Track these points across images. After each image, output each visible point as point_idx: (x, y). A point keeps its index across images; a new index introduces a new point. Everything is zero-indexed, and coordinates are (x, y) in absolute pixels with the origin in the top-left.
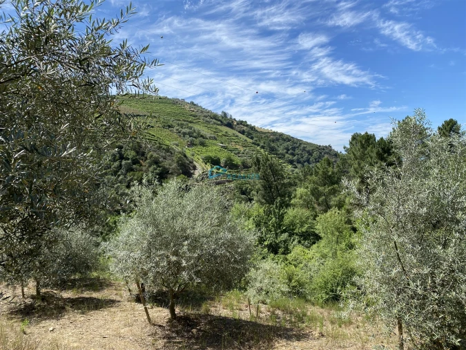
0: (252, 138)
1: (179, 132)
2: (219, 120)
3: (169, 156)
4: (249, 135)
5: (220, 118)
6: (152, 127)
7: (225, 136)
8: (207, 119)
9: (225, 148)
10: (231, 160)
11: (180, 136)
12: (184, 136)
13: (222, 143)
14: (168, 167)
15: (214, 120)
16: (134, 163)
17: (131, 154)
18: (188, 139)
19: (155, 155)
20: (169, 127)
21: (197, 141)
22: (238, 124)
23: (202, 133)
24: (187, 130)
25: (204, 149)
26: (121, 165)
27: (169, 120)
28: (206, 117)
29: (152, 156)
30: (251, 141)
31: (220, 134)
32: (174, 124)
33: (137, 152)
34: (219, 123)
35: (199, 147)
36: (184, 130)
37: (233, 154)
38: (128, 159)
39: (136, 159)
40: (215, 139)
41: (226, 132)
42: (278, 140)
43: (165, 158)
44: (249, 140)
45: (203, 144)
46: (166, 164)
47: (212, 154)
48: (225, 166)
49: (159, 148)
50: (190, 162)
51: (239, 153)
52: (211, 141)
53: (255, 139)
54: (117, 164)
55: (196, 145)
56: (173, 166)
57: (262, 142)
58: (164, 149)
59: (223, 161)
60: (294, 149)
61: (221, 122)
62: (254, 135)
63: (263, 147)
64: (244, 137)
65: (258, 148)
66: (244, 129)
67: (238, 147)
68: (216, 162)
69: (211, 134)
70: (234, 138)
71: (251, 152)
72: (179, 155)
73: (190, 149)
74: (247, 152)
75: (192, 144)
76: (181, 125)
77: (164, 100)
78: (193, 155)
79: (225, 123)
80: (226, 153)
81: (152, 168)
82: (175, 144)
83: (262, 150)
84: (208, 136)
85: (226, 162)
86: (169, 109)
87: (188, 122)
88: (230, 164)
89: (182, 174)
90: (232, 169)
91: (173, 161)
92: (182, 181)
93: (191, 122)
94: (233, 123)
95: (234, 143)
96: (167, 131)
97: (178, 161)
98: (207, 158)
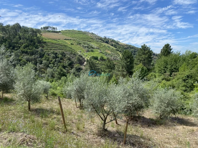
0: (116, 48)
1: (83, 46)
2: (102, 40)
3: (75, 57)
4: (115, 46)
5: (103, 39)
6: (73, 44)
7: (104, 47)
8: (97, 40)
9: (101, 52)
10: (103, 58)
11: (83, 48)
12: (85, 48)
13: (100, 50)
15: (100, 40)
16: (61, 60)
17: (60, 56)
18: (87, 49)
19: (69, 56)
20: (80, 44)
21: (90, 50)
22: (111, 41)
23: (93, 46)
24: (87, 45)
25: (92, 53)
26: (56, 61)
27: (80, 41)
28: (97, 39)
29: (67, 57)
30: (115, 49)
31: (102, 46)
32: (82, 43)
33: (62, 55)
34: (102, 41)
35: (91, 52)
36: (85, 45)
37: (104, 55)
38: (59, 58)
39: (62, 58)
41: (105, 46)
42: (128, 48)
43: (73, 57)
45: (92, 51)
46: (73, 60)
47: (95, 55)
48: (100, 60)
49: (71, 53)
50: (83, 59)
51: (107, 55)
52: (96, 50)
53: (117, 48)
54: (54, 60)
55: (90, 51)
56: (75, 61)
57: (120, 49)
58: (73, 54)
59: (99, 58)
60: (135, 52)
61: (103, 41)
62: (118, 46)
63: (120, 51)
64: (112, 47)
65: (118, 52)
66: (113, 44)
67: (109, 51)
68: (96, 58)
69: (98, 46)
70: (107, 48)
71: (114, 54)
72: (78, 56)
73: (87, 53)
74: (112, 54)
75: (88, 51)
76: (85, 43)
77: (80, 32)
78: (87, 56)
79: (105, 41)
80: (101, 55)
81: (67, 61)
82: (80, 51)
83: (119, 53)
84: (95, 48)
85: (100, 58)
86: (81, 36)
87: (89, 41)
88: (102, 59)
89: (79, 64)
90: (103, 61)
91: (76, 59)
92: (77, 66)
93: (90, 42)
94: (109, 41)
95: (107, 50)
96: (79, 46)
97: (77, 59)
98: (92, 57)
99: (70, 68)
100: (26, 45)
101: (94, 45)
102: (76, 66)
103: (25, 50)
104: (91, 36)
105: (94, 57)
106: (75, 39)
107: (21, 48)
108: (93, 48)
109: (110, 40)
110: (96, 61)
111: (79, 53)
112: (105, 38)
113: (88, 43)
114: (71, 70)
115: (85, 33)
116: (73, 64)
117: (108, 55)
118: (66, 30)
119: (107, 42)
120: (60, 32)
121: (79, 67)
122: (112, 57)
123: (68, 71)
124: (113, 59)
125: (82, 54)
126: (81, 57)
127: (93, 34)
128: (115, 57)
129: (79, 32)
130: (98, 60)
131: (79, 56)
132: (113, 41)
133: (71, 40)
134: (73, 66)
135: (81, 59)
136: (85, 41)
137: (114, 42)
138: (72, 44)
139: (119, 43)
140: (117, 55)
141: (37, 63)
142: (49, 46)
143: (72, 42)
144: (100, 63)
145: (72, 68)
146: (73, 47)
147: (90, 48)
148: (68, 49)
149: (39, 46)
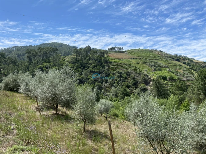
0: (190, 66)
1: (150, 65)
3: (140, 76)
4: (189, 64)
5: (173, 57)
6: (139, 63)
8: (166, 58)
9: (171, 71)
10: (172, 77)
11: (150, 67)
12: (152, 67)
13: (170, 69)
14: (138, 80)
15: (170, 58)
16: (125, 79)
17: (125, 75)
18: (153, 68)
19: (133, 76)
20: (146, 63)
21: (157, 69)
22: (183, 59)
24: (153, 64)
25: (160, 72)
26: (120, 80)
27: (146, 60)
28: (165, 57)
29: (132, 76)
30: (189, 67)
31: (172, 65)
32: (148, 62)
33: (127, 75)
34: (172, 59)
35: (158, 71)
36: (152, 64)
37: (174, 74)
38: (123, 77)
39: (126, 77)
40: (168, 67)
41: (175, 64)
43: (138, 77)
44: (188, 67)
45: (160, 70)
46: (138, 79)
47: (163, 75)
48: (169, 80)
49: (136, 73)
50: (149, 78)
51: (177, 74)
52: (165, 68)
53: (192, 66)
54: (119, 79)
56: (140, 80)
57: (196, 68)
58: (138, 73)
59: (168, 78)
61: (174, 59)
62: (192, 64)
63: (195, 70)
64: (185, 66)
65: (192, 71)
66: (186, 62)
67: (180, 70)
68: (164, 78)
69: (166, 65)
70: (179, 66)
71: (187, 73)
72: (143, 75)
73: (153, 72)
74: (185, 73)
75: (155, 70)
76: (151, 61)
77: (147, 51)
78: (153, 75)
79: (176, 59)
80: (171, 74)
81: (131, 81)
82: (146, 70)
83: (194, 72)
84: (163, 66)
85: (170, 78)
86: (148, 54)
87: (156, 60)
88: (172, 79)
89: (144, 83)
90: (172, 81)
91: (141, 78)
92: (142, 86)
93: (158, 60)
94: (180, 59)
95: (178, 69)
96: (145, 65)
97: (143, 78)
98: (160, 76)
99: (135, 88)
100: (94, 65)
101: (162, 63)
102: (140, 86)
103: (93, 70)
104: (159, 54)
105: (162, 76)
106: (141, 58)
107: (90, 68)
108: (160, 66)
109: (182, 57)
110: (164, 81)
111: (144, 72)
112: (176, 55)
113: (156, 61)
114: (136, 90)
115: (153, 51)
116: (138, 84)
117: (180, 74)
118: (132, 50)
119: (178, 60)
120: (126, 51)
121: (144, 87)
122: (185, 77)
123: (132, 90)
124: (186, 79)
125: (148, 73)
126: (147, 76)
127: (162, 52)
128: (188, 76)
129: (145, 50)
130: (167, 80)
131: (145, 75)
132: (186, 58)
133: (136, 59)
134: (138, 86)
135: (147, 78)
136: (152, 59)
137: (187, 60)
138: (137, 63)
139: (194, 61)
140: (192, 75)
141: (103, 81)
142: (115, 65)
143: (138, 61)
144: (169, 83)
145: (136, 88)
146: (138, 66)
147: (157, 67)
148: (133, 68)
149: (106, 66)
